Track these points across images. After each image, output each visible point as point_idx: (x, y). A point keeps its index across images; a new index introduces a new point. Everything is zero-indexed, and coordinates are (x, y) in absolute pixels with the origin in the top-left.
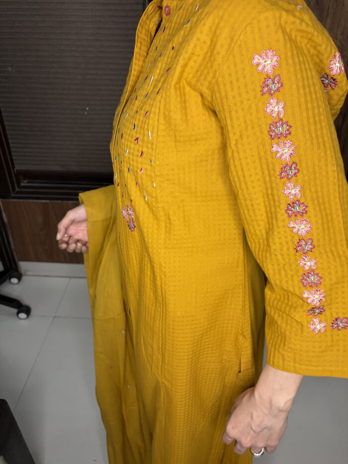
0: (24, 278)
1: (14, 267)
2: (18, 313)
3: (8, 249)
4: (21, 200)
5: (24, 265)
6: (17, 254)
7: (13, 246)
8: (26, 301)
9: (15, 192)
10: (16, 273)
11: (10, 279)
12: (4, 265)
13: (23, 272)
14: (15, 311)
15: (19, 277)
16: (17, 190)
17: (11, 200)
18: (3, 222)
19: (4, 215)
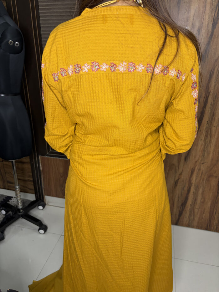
0: (46, 206)
1: (42, 199)
2: (39, 230)
3: (40, 187)
4: (52, 157)
5: (48, 199)
6: (44, 191)
7: (43, 186)
8: (45, 222)
9: (49, 152)
10: (42, 203)
11: (38, 206)
12: (36, 197)
13: (46, 203)
14: (38, 227)
15: (44, 206)
16: (51, 151)
17: (46, 157)
18: (40, 170)
19: (41, 165)
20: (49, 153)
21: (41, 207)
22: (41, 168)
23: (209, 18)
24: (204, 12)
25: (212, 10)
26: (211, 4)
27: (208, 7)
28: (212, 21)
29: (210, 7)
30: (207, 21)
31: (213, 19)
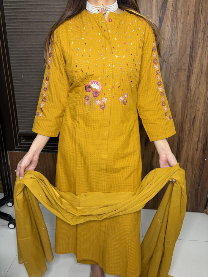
1: (11, 196)
2: (9, 225)
3: (9, 183)
4: (20, 152)
7: (12, 182)
9: (17, 146)
10: (11, 200)
11: (7, 203)
12: (5, 195)
16: (19, 145)
17: (15, 151)
18: (8, 166)
19: (9, 161)
20: (17, 148)
21: (10, 204)
22: (9, 164)
23: (156, 18)
24: (151, 12)
25: (158, 11)
26: (156, 6)
27: (154, 9)
28: (159, 20)
29: (156, 8)
30: (154, 20)
31: (159, 19)
